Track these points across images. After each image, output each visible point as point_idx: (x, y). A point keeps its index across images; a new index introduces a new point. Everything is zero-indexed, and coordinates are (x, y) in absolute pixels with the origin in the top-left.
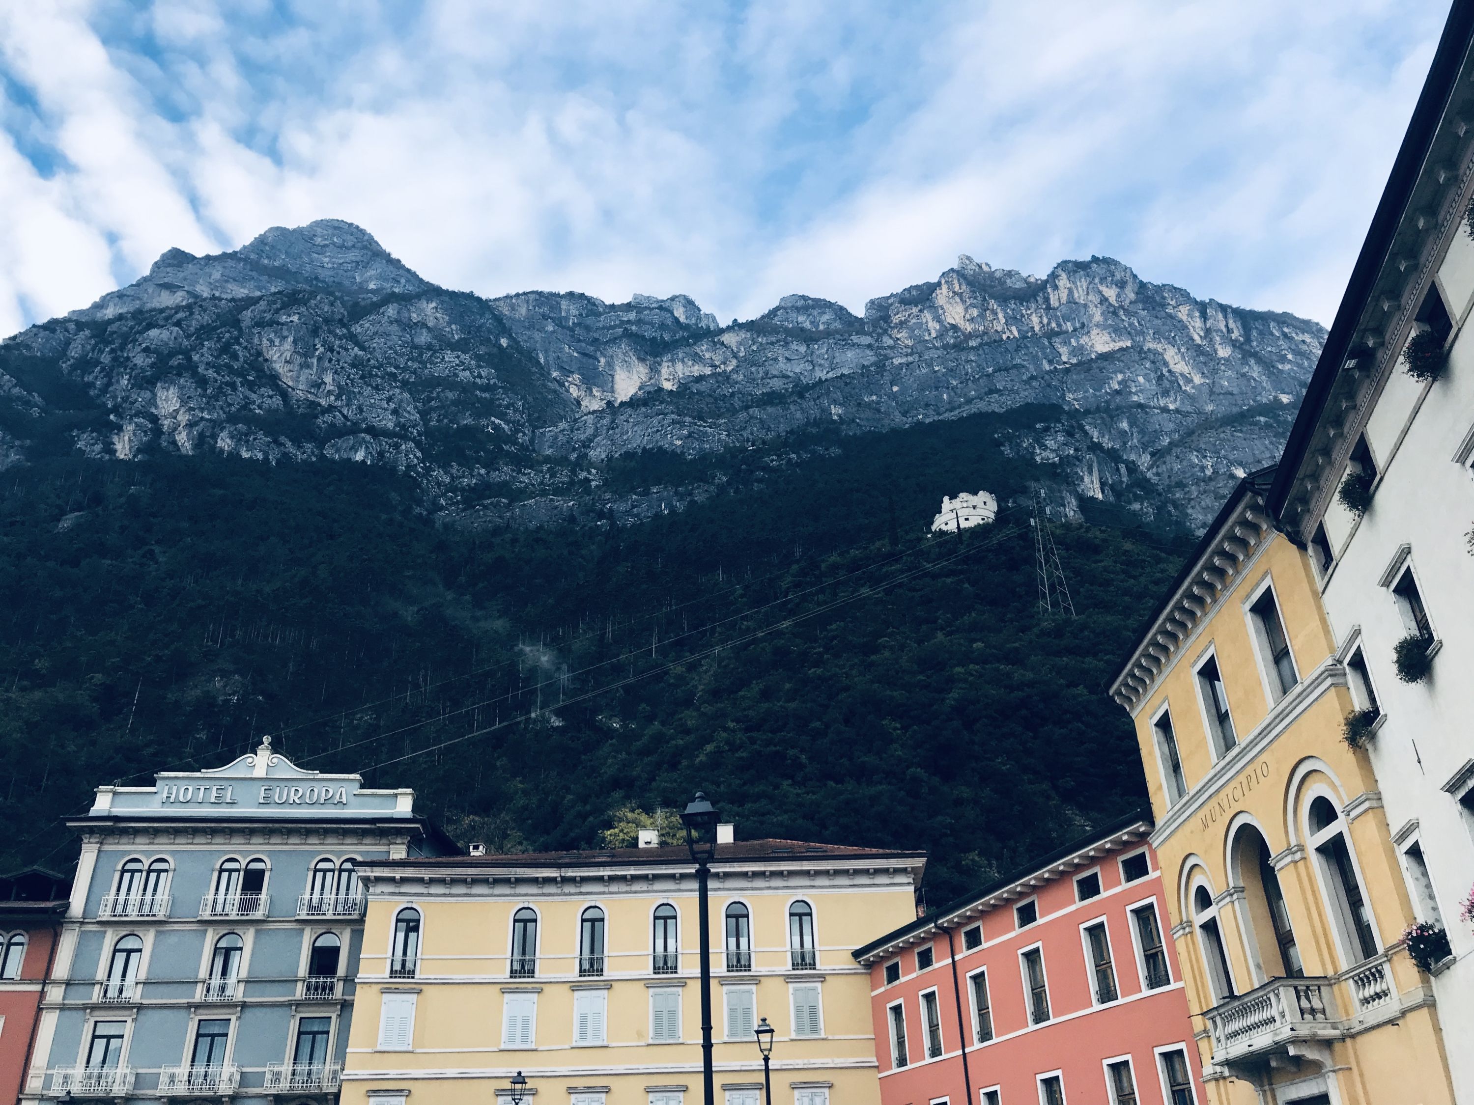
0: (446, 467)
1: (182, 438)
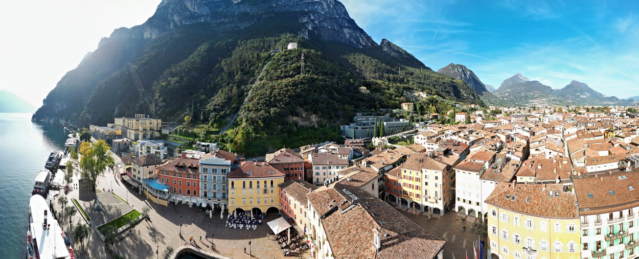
0: (214, 20)
1: (178, 23)
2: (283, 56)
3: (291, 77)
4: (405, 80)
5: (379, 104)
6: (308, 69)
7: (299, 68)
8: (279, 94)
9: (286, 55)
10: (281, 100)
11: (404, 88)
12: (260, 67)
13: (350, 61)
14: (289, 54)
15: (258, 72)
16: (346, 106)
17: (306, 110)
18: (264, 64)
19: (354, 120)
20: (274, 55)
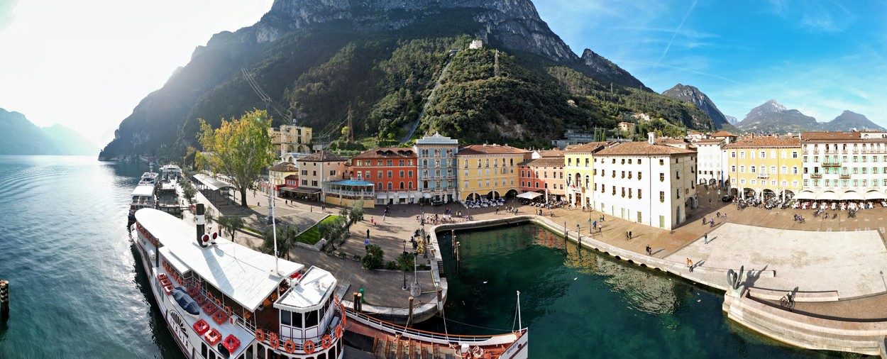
2: (466, 55)
3: (484, 78)
4: (620, 100)
5: (592, 120)
6: (503, 72)
7: (492, 69)
8: (475, 95)
9: (471, 55)
10: (477, 102)
11: (621, 109)
12: (437, 70)
13: (549, 73)
14: (474, 54)
15: (436, 75)
16: (555, 119)
17: (509, 118)
18: (443, 66)
19: (566, 137)
20: (453, 56)
